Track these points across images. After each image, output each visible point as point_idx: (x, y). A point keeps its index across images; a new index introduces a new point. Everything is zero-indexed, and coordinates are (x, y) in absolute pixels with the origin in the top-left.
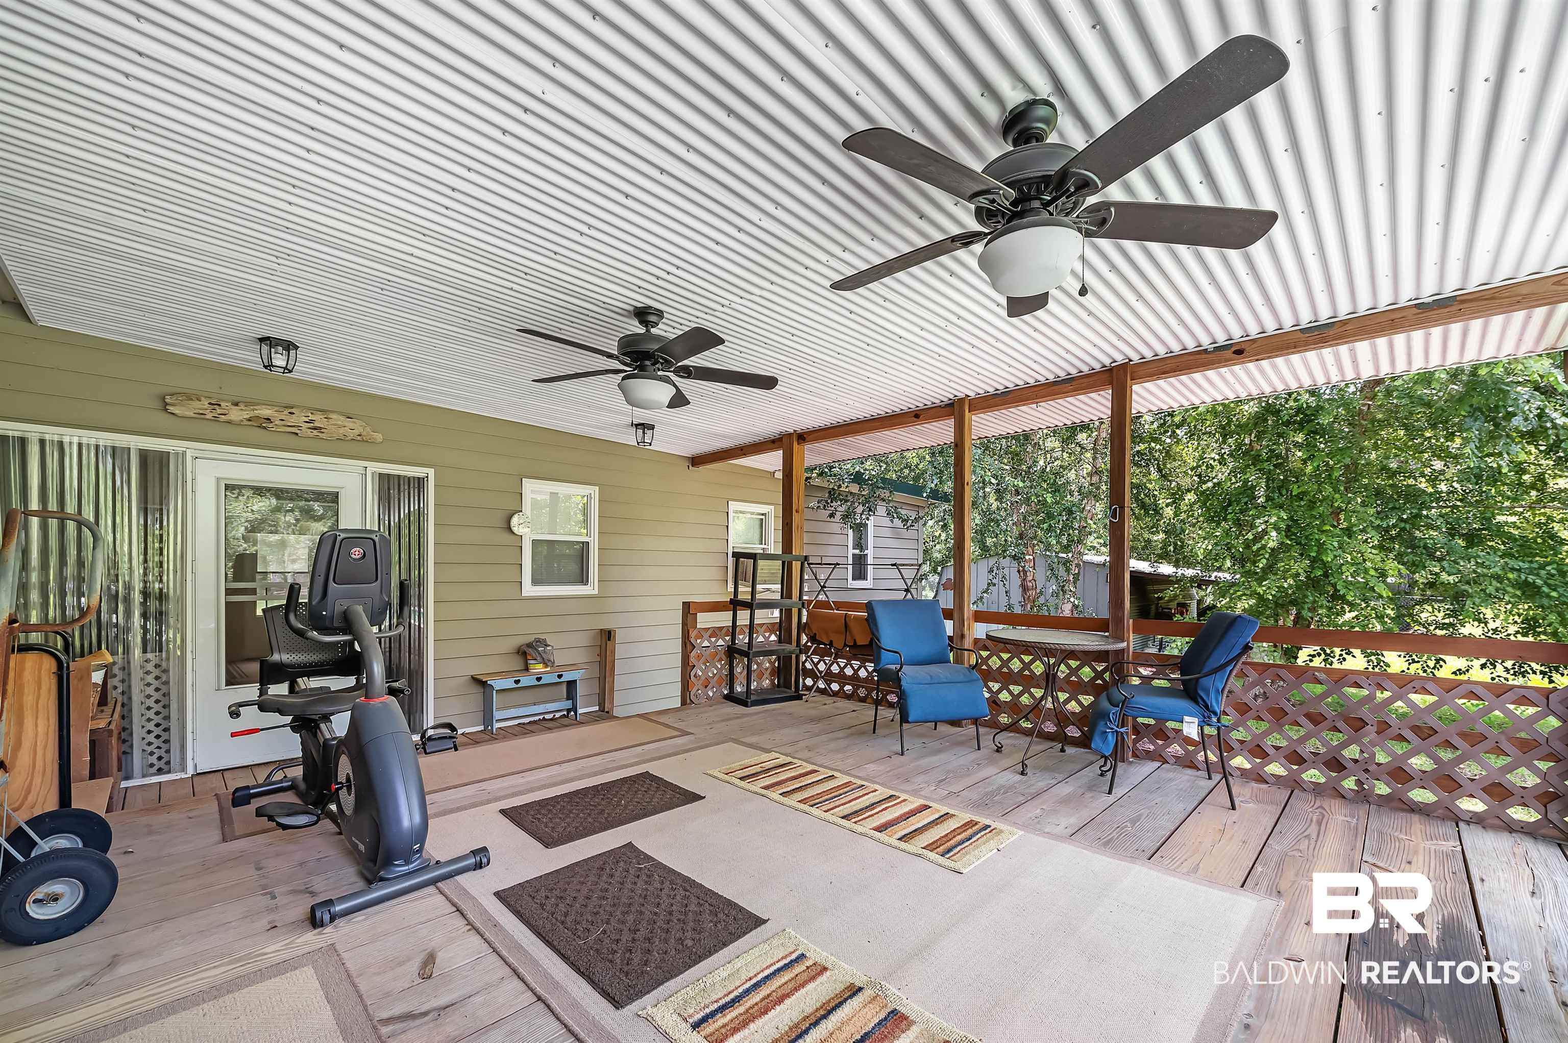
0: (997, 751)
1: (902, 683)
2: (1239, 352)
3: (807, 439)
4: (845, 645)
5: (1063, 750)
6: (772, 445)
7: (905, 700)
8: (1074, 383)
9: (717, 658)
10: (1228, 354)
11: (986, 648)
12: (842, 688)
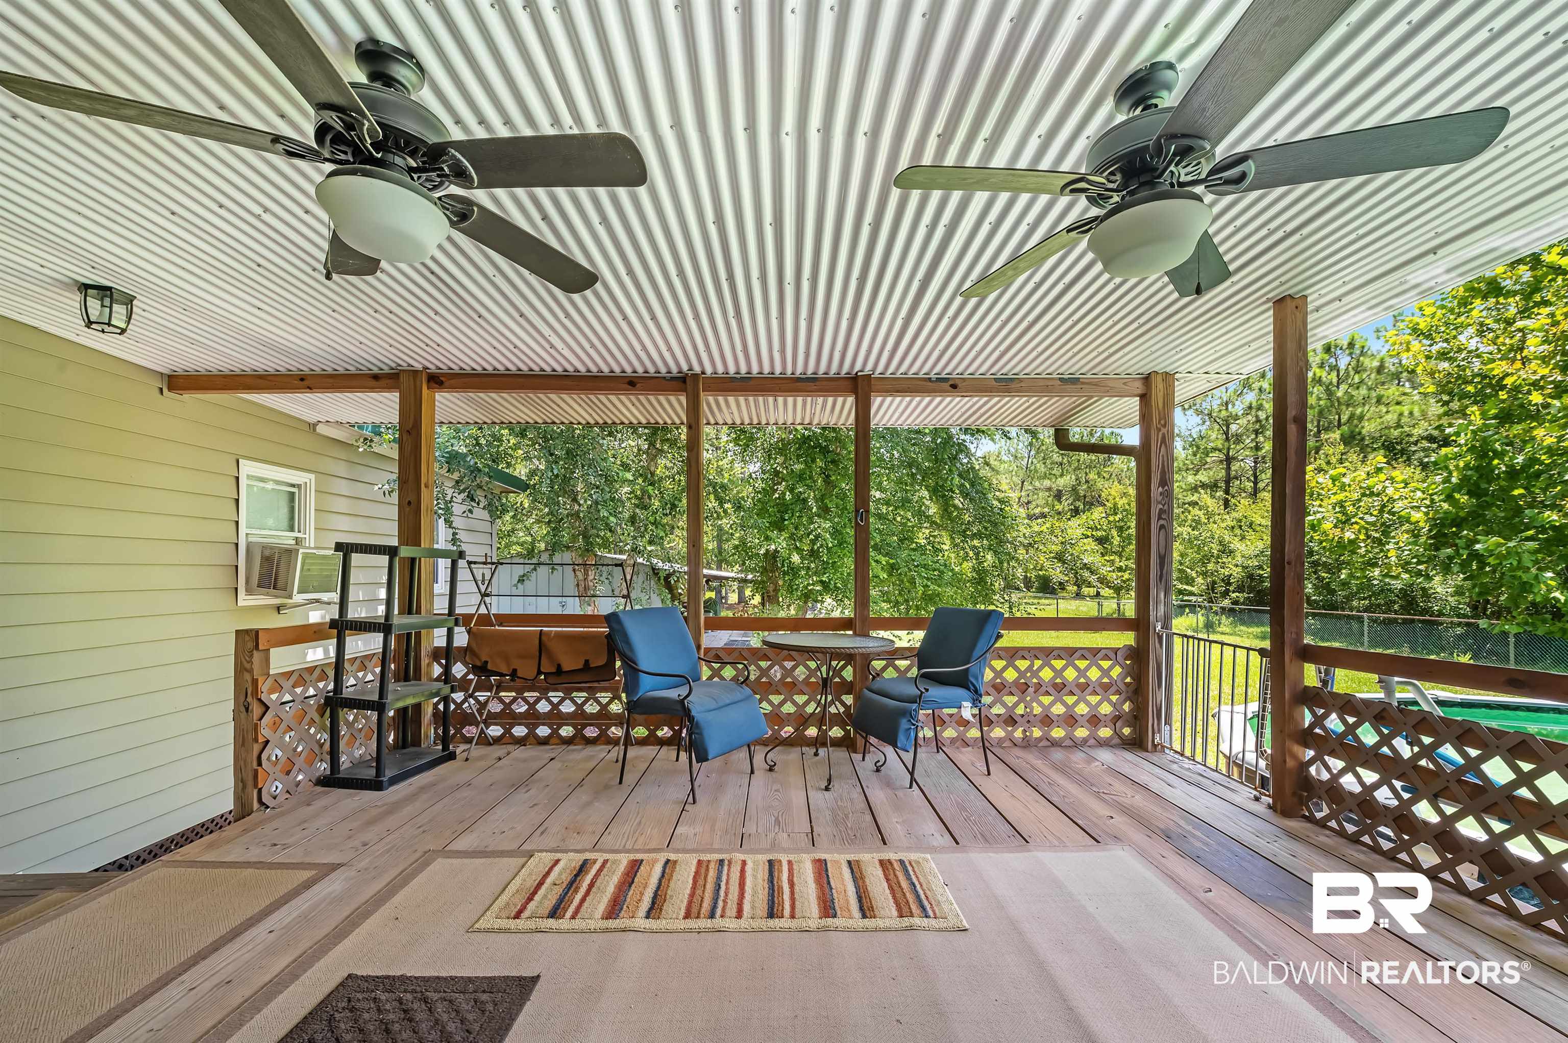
0: (771, 769)
1: (693, 713)
2: (954, 386)
3: (447, 384)
4: (539, 673)
5: (816, 754)
6: (373, 383)
7: (701, 734)
8: (817, 383)
9: (307, 719)
10: (946, 386)
11: (766, 657)
12: (508, 731)
